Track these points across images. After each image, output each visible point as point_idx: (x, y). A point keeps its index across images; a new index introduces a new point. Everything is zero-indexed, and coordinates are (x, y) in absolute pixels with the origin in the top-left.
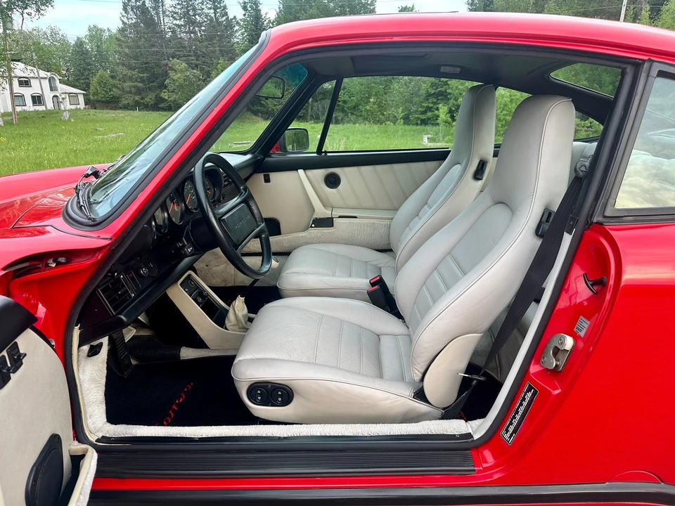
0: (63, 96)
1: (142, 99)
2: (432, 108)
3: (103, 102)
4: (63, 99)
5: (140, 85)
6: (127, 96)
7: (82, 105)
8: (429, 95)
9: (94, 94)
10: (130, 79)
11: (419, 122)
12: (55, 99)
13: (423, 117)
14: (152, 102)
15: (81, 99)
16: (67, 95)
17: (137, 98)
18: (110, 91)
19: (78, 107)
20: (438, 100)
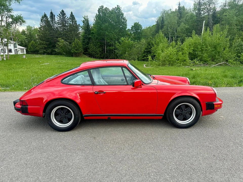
0: (19, 49)
1: (46, 51)
2: (146, 56)
3: (33, 52)
4: (19, 50)
5: (46, 46)
6: (41, 50)
7: (25, 53)
8: (145, 52)
9: (29, 49)
10: (43, 44)
11: (142, 60)
12: (16, 50)
13: (143, 58)
14: (50, 52)
15: (25, 51)
16: (20, 49)
17: (45, 50)
18: (35, 48)
19: (24, 53)
20: (148, 53)
